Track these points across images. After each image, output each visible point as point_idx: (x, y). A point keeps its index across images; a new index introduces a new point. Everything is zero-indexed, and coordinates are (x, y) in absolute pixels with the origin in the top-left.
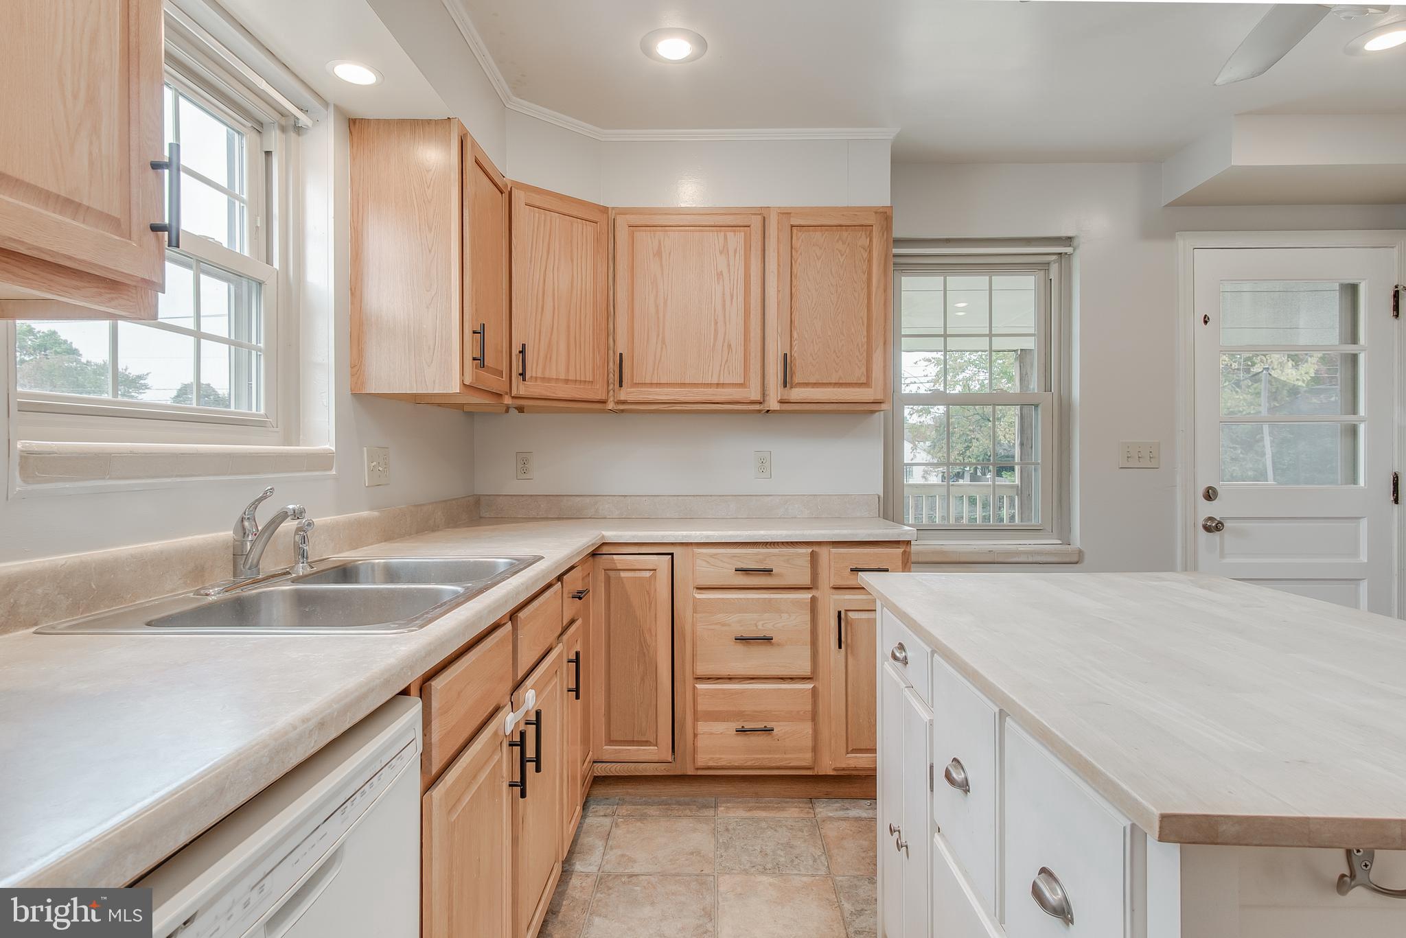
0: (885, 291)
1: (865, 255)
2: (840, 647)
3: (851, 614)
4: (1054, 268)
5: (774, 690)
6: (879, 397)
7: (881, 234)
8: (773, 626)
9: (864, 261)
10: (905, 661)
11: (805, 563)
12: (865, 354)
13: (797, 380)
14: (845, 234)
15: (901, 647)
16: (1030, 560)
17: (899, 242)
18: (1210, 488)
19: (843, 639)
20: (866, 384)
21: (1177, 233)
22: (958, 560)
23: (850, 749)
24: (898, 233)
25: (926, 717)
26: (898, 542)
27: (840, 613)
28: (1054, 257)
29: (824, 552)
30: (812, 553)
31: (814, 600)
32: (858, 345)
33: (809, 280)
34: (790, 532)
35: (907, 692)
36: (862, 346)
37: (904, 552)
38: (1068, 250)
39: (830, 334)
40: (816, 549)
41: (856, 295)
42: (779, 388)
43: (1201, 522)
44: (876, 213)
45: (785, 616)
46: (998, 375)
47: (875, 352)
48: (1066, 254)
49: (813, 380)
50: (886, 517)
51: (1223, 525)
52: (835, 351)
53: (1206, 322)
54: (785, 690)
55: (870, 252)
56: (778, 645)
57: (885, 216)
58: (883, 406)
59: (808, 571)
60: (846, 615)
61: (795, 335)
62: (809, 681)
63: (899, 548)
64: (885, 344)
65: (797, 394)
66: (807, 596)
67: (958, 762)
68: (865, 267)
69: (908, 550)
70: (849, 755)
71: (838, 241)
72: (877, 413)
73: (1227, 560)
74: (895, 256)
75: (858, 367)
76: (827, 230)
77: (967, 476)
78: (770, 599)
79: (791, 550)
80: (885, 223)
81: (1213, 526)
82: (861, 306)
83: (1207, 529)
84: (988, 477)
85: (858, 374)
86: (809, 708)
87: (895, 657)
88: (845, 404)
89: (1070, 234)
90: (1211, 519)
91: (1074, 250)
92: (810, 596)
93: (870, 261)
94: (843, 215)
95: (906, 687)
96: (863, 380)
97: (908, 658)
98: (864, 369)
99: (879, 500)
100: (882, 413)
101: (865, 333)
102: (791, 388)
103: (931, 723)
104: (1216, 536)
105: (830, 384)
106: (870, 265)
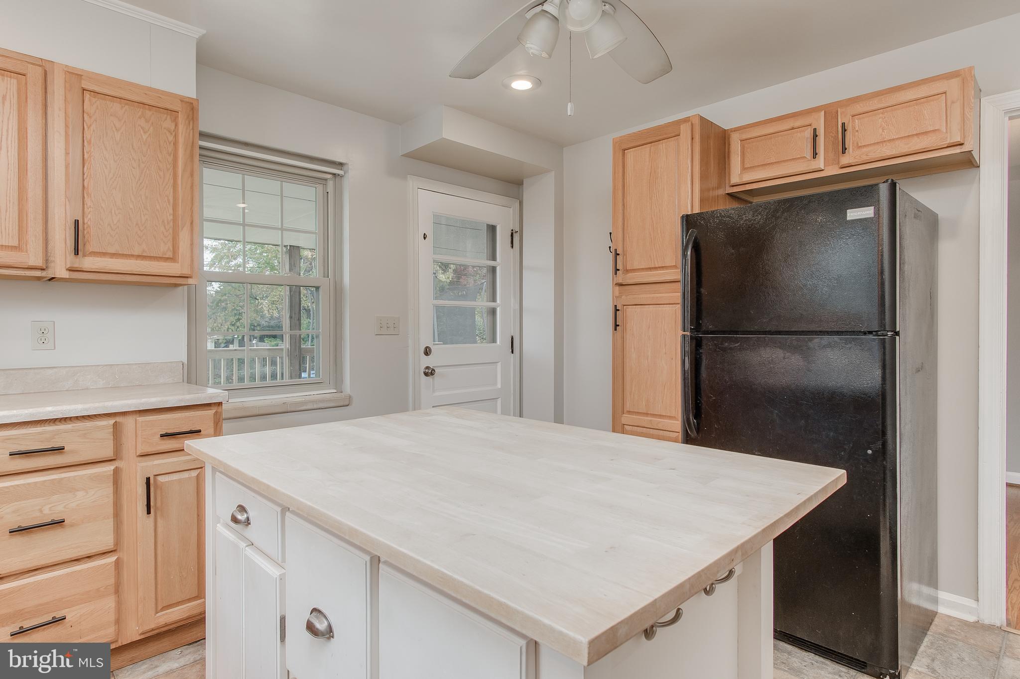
0: (192, 175)
1: (171, 138)
2: (149, 512)
3: (160, 479)
4: (330, 184)
5: (68, 574)
6: (186, 272)
7: (187, 122)
8: (65, 507)
9: (170, 143)
10: (247, 522)
11: (108, 434)
12: (171, 231)
13: (90, 248)
14: (148, 113)
15: (242, 509)
16: (315, 406)
17: (203, 135)
18: (427, 347)
19: (152, 504)
20: (173, 259)
21: (409, 176)
22: (257, 413)
23: (160, 608)
24: (204, 127)
25: (274, 572)
26: (208, 405)
27: (148, 479)
28: (329, 176)
29: (129, 423)
30: (115, 425)
31: (117, 472)
32: (163, 221)
33: (106, 150)
34: (87, 406)
35: (249, 551)
36: (168, 223)
37: (216, 413)
38: (341, 172)
39: (131, 206)
40: (119, 419)
41: (161, 174)
42: (68, 255)
43: (422, 370)
44: (182, 101)
45: (80, 494)
46: (263, 264)
47: (182, 229)
48: (339, 175)
49: (111, 250)
50: (189, 382)
51: (434, 371)
52: (137, 224)
53: (425, 238)
54: (80, 571)
55: (176, 136)
56: (72, 525)
57: (191, 108)
58: (190, 281)
59: (111, 443)
60: (155, 480)
61: (88, 201)
62: (110, 554)
63: (211, 410)
64: (192, 223)
65: (89, 263)
66: (109, 468)
67: (319, 611)
68: (170, 150)
69: (219, 410)
70: (158, 615)
71: (140, 118)
72: (181, 287)
73: (437, 394)
74: (201, 148)
75: (164, 242)
76: (127, 104)
77: (236, 342)
78: (62, 479)
79: (88, 424)
80: (191, 113)
81: (429, 372)
82: (166, 185)
83: (426, 374)
84: (254, 342)
85: (164, 248)
86: (112, 581)
87: (235, 520)
88: (150, 277)
89: (341, 161)
90: (427, 368)
91: (345, 173)
92: (112, 468)
93: (175, 144)
94: (146, 94)
95: (247, 546)
96: (169, 254)
97: (251, 519)
98: (170, 245)
99: (183, 367)
100: (186, 287)
101: (171, 211)
102: (84, 256)
103: (282, 578)
104: (429, 378)
105: (132, 256)
106: (175, 147)
